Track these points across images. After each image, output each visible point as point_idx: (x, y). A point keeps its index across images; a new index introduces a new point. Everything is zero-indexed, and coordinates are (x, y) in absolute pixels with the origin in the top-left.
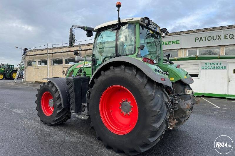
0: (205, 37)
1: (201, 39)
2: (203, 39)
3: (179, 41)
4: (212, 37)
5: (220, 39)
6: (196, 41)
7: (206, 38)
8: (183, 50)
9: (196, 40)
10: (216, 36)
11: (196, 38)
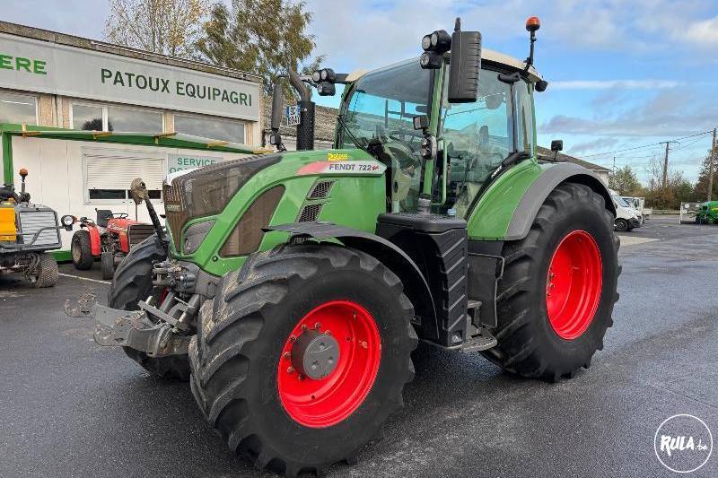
0: (130, 75)
1: (118, 79)
2: (125, 78)
3: (44, 63)
4: (148, 81)
5: (168, 91)
6: (103, 81)
7: (134, 79)
8: (59, 101)
9: (103, 76)
10: (158, 80)
11: (103, 70)
